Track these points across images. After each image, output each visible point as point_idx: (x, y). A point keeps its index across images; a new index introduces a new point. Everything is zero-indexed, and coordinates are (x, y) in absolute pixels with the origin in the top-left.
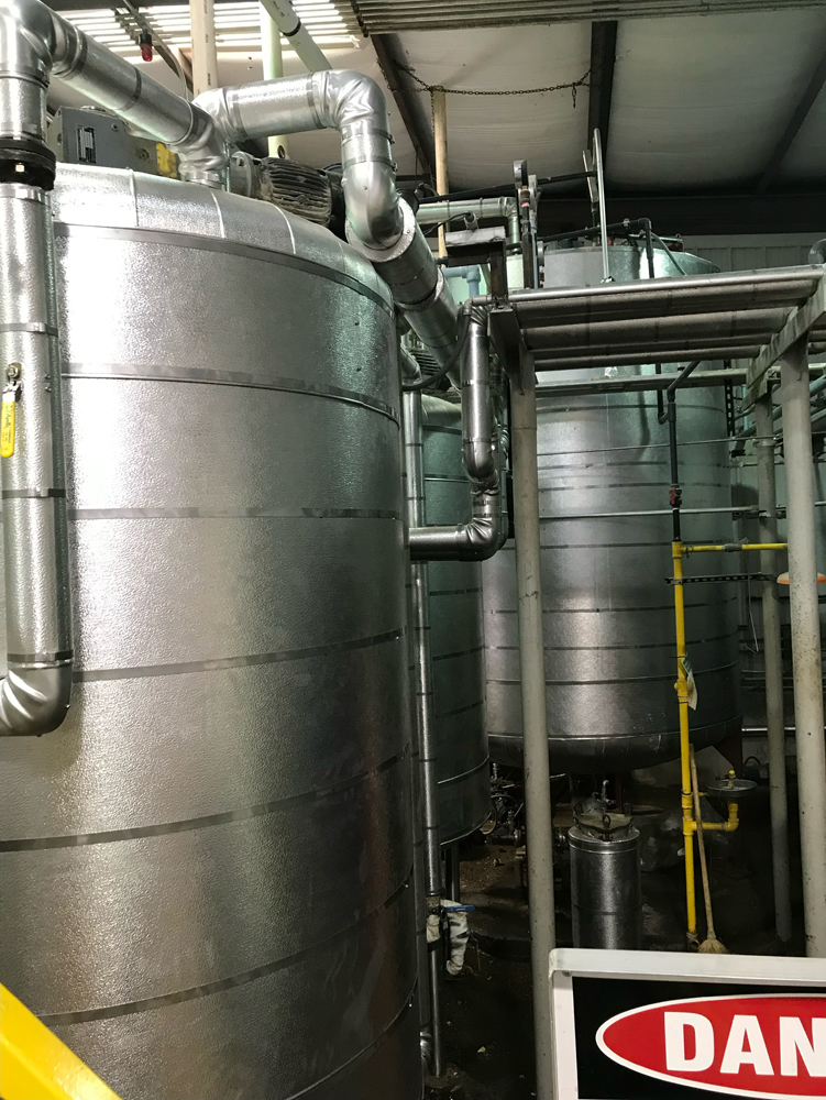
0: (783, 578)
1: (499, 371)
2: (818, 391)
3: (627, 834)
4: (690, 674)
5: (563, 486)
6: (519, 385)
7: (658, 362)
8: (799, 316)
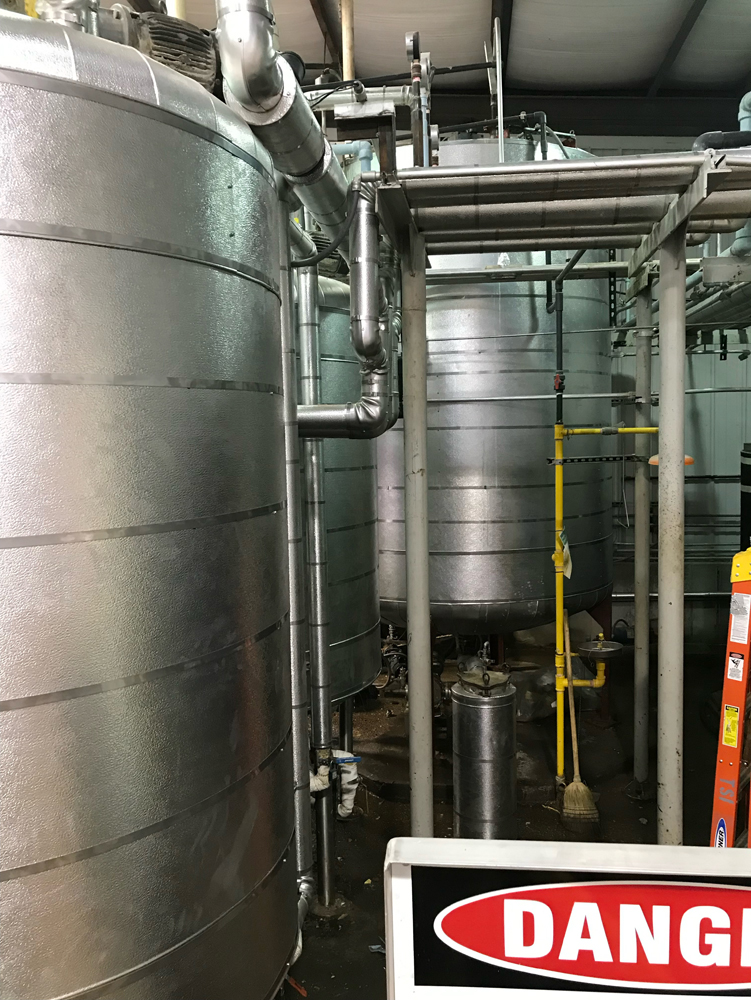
0: (653, 460)
1: (392, 253)
2: (694, 284)
3: (504, 690)
4: (566, 546)
5: (456, 370)
6: (410, 267)
7: (548, 248)
8: (680, 205)
